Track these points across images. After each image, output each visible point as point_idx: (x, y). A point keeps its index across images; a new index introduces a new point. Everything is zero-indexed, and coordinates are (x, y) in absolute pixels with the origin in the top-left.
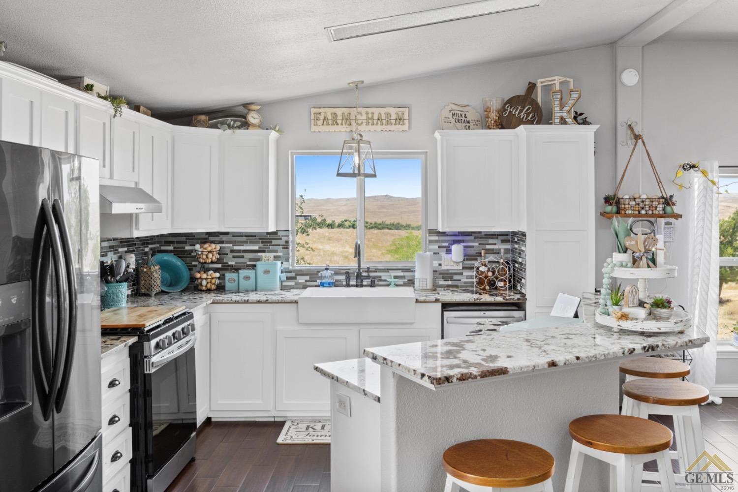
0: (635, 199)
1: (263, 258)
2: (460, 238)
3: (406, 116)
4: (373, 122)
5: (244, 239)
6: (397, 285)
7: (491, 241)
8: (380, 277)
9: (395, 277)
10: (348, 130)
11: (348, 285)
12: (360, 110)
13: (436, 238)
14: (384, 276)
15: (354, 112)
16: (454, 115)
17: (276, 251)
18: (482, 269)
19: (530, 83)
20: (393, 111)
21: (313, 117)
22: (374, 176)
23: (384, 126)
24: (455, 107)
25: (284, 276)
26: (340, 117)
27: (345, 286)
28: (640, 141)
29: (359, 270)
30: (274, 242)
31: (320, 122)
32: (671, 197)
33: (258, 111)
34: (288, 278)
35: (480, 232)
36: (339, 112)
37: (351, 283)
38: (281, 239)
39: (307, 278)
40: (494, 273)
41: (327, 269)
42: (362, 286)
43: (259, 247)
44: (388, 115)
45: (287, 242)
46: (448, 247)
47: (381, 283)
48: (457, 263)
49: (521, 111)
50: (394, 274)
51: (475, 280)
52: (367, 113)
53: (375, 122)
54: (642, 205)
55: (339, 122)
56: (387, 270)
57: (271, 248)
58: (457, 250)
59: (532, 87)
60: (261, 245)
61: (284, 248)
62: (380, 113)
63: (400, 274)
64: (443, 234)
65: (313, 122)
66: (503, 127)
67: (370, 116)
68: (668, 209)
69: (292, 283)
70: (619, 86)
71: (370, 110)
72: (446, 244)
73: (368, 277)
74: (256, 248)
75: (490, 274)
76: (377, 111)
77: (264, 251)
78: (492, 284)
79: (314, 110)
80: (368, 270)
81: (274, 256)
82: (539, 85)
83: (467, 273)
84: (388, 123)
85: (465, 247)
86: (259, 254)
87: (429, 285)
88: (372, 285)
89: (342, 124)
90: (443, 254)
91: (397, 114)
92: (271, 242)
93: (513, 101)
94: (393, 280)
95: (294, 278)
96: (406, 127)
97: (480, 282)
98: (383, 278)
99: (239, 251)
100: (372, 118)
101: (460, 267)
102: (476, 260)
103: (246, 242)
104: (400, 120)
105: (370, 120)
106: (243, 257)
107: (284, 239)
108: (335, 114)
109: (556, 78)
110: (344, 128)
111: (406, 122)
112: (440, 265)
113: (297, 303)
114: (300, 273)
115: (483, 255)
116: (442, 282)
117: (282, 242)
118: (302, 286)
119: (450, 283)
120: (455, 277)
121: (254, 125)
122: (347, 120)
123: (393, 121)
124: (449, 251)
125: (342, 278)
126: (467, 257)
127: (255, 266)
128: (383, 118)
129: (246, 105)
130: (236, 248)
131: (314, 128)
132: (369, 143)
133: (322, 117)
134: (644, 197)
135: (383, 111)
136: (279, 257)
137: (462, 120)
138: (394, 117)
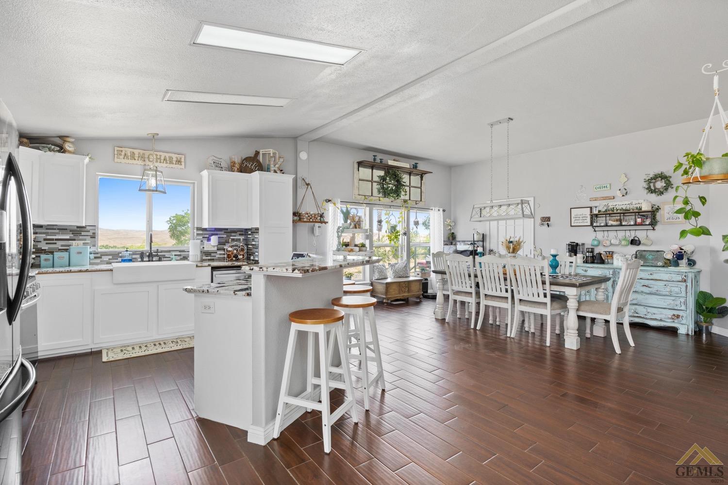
0: (307, 214)
1: (74, 244)
2: (216, 232)
3: (183, 160)
4: (160, 161)
5: (57, 231)
6: (177, 260)
7: (233, 234)
8: (165, 255)
9: (175, 255)
10: (143, 164)
11: (142, 261)
12: (152, 152)
13: (201, 232)
14: (167, 255)
15: (147, 153)
16: (214, 162)
17: (85, 240)
18: (230, 249)
19: (256, 151)
20: (174, 156)
21: (116, 153)
22: (165, 193)
23: (168, 164)
24: (215, 159)
25: (92, 256)
26: (137, 155)
27: (140, 261)
28: (309, 186)
29: (151, 251)
30: (83, 233)
31: (122, 156)
32: (323, 213)
33: (72, 143)
34: (95, 258)
35: (227, 229)
36: (136, 152)
37: (144, 260)
38: (89, 231)
39: (111, 257)
40: (237, 251)
41: (127, 251)
42: (152, 261)
43: (70, 237)
44: (171, 158)
45: (94, 233)
46: (209, 237)
47: (165, 259)
48: (214, 246)
49: (252, 165)
50: (174, 253)
51: (226, 256)
52: (157, 155)
53: (162, 161)
54: (311, 217)
55: (136, 158)
56: (170, 251)
57: (81, 237)
58: (214, 240)
59: (257, 153)
60: (72, 235)
61: (91, 237)
62: (165, 156)
63: (179, 253)
64: (205, 230)
65: (116, 156)
66: (241, 172)
67: (158, 157)
68: (322, 219)
69: (98, 261)
70: (298, 159)
71: (158, 154)
72: (208, 236)
73: (157, 255)
74: (68, 237)
75: (235, 251)
76: (163, 155)
77: (74, 240)
78: (236, 256)
79: (116, 149)
80: (157, 251)
81: (83, 243)
82: (261, 153)
83: (219, 252)
84: (171, 163)
85: (219, 237)
86: (70, 241)
87: (199, 259)
88: (160, 260)
89: (138, 160)
90: (205, 242)
91: (177, 158)
92: (81, 234)
93: (247, 159)
94: (174, 257)
95: (100, 258)
96: (183, 166)
97: (229, 256)
98: (166, 256)
99: (53, 240)
100: (160, 159)
101: (216, 249)
102: (225, 244)
103: (58, 233)
104: (179, 162)
105: (158, 159)
106: (56, 243)
107: (92, 232)
108: (133, 153)
109: (271, 150)
110: (140, 162)
111: (183, 163)
112: (203, 248)
113: (112, 271)
114: (106, 254)
115: (230, 241)
116: (204, 258)
117: (90, 233)
118: (106, 263)
119: (209, 258)
120: (212, 255)
121: (70, 152)
122: (142, 157)
123: (174, 162)
124: (209, 240)
125: (138, 256)
126: (220, 243)
127: (68, 249)
128: (168, 159)
129: (63, 138)
130: (48, 237)
131: (116, 160)
132: (162, 172)
133: (123, 153)
134: (312, 213)
135: (167, 155)
136: (88, 243)
137: (218, 166)
138: (175, 159)
